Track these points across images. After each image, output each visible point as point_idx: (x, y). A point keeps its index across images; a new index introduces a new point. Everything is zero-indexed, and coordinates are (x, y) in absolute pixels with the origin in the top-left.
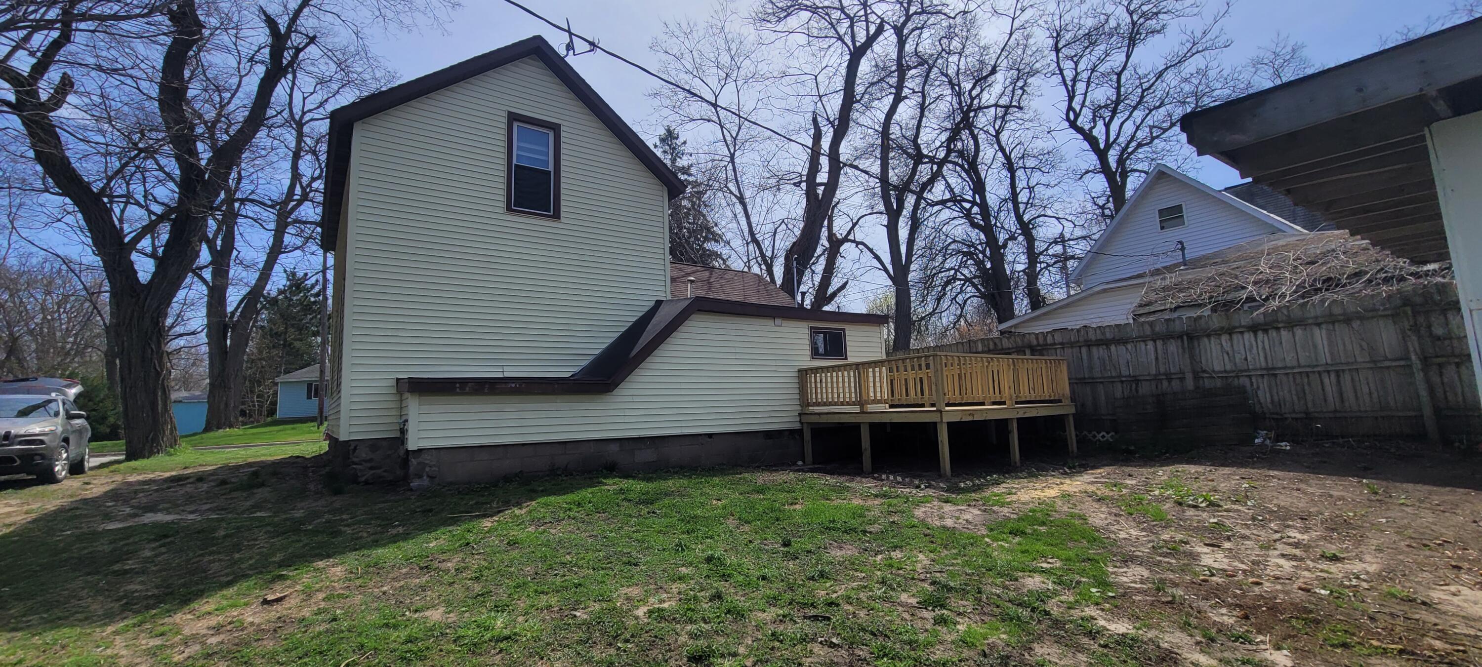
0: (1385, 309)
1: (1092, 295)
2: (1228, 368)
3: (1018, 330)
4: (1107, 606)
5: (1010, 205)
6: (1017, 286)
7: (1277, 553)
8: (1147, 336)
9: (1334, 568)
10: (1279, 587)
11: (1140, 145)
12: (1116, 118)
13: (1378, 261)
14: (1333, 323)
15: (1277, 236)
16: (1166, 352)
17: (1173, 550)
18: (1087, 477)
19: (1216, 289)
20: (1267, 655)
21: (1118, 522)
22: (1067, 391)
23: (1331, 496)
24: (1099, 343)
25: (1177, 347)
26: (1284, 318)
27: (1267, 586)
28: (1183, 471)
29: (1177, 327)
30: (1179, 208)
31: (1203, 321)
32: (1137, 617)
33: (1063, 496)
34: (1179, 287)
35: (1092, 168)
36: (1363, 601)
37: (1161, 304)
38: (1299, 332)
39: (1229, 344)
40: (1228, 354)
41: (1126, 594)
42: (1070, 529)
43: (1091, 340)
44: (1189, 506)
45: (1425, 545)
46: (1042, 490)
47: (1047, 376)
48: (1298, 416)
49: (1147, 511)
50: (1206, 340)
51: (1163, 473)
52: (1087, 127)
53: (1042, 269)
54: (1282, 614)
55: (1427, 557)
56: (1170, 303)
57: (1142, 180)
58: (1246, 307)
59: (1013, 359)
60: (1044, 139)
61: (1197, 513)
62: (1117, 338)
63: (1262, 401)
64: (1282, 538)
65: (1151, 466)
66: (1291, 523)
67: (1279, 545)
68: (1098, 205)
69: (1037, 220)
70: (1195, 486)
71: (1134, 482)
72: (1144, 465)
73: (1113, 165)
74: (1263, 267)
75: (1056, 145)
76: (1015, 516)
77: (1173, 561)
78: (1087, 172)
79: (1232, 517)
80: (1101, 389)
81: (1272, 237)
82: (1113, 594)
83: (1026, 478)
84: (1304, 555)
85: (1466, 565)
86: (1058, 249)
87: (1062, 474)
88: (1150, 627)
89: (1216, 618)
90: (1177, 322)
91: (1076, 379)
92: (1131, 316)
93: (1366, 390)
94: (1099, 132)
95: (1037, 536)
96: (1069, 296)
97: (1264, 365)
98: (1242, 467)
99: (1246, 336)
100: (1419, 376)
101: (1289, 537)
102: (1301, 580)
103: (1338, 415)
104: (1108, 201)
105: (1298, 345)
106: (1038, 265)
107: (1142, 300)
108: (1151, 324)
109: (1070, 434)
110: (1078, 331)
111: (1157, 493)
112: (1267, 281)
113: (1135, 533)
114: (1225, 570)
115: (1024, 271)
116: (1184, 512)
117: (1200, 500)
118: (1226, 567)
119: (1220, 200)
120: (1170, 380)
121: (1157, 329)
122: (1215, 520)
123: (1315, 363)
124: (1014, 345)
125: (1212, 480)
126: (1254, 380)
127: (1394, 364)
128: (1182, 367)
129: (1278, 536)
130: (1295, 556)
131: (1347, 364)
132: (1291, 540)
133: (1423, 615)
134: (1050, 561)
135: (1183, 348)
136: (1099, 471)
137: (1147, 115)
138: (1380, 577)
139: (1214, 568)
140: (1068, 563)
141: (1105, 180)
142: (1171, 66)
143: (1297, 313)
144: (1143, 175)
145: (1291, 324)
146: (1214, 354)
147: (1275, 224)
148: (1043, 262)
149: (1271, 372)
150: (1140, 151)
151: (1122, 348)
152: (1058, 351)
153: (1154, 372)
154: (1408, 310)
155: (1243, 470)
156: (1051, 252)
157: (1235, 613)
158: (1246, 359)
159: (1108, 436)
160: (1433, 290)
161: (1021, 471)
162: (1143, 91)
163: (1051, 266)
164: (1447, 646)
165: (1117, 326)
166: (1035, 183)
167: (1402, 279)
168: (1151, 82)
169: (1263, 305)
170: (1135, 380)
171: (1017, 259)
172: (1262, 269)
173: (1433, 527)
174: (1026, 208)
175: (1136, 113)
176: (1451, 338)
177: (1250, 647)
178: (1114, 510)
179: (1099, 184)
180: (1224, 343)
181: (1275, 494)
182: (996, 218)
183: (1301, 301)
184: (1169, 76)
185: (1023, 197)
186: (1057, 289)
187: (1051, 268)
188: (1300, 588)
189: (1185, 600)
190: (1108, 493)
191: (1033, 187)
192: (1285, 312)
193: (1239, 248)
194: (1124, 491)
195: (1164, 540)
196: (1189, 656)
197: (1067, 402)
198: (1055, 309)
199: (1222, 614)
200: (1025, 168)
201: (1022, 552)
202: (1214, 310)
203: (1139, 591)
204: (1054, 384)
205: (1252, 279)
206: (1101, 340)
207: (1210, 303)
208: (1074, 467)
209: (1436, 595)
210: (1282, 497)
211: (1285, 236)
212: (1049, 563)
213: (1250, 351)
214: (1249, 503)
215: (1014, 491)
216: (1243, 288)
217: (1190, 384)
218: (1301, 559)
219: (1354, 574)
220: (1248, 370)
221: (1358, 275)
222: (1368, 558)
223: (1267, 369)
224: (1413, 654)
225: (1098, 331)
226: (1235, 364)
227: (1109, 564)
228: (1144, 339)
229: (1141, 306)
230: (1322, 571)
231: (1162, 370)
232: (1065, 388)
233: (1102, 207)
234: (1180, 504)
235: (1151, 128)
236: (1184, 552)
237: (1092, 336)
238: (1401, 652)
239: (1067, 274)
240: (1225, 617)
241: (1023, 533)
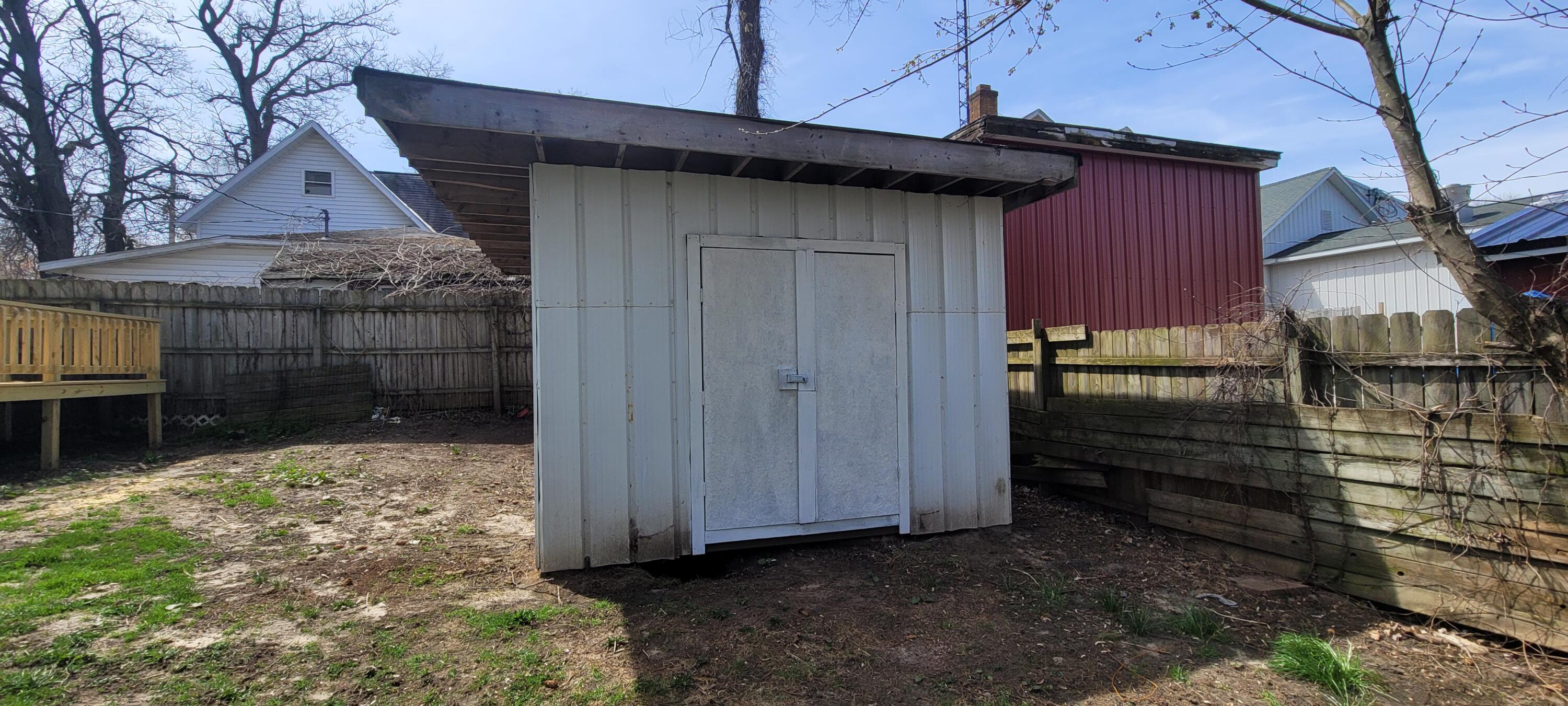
0: (481, 306)
1: (209, 247)
2: (357, 346)
3: (78, 275)
4: (190, 620)
5: (88, 96)
6: (83, 213)
7: (381, 517)
8: (277, 305)
9: (425, 521)
10: (380, 547)
11: (292, 93)
12: (267, 49)
13: (481, 267)
14: (446, 312)
15: (413, 229)
16: (295, 325)
17: (281, 535)
18: (174, 471)
19: (356, 266)
20: (365, 613)
21: (214, 518)
22: (157, 363)
23: (427, 460)
24: (212, 306)
25: (308, 319)
26: (412, 304)
27: (371, 549)
28: (298, 452)
29: (312, 298)
30: (326, 176)
31: (338, 298)
32: (230, 621)
33: (134, 499)
34: (318, 258)
35: (228, 94)
36: (443, 542)
37: (297, 273)
38: (420, 316)
39: (360, 324)
40: (358, 332)
41: (218, 598)
42: (140, 540)
43: (201, 301)
44: (302, 487)
45: (485, 489)
46: (98, 496)
47: (126, 342)
48: (411, 393)
49: (253, 500)
50: (339, 316)
51: (276, 457)
52: (228, 41)
53: (132, 201)
54: (381, 571)
55: (485, 498)
56: (307, 272)
57: (290, 133)
58: (380, 288)
59: (65, 314)
60: (161, 27)
61: (310, 493)
62: (238, 302)
63: (383, 379)
64: (387, 502)
65: (262, 451)
66: (395, 488)
67: (384, 510)
68: (230, 142)
69: (134, 132)
70: (310, 466)
71: (239, 470)
72: (255, 450)
73: (258, 103)
74: (399, 254)
75: (179, 44)
76: (41, 540)
77: (280, 547)
78: (221, 96)
79: (344, 491)
80: (208, 362)
81: (409, 229)
82: (200, 604)
83: (68, 483)
84: (402, 514)
85: (506, 499)
86: (164, 180)
87: (134, 471)
88: (244, 627)
89: (321, 594)
90: (312, 294)
91: (173, 348)
92: (258, 282)
93: (461, 371)
94: (244, 53)
95: (81, 561)
96: (172, 243)
97: (389, 345)
98: (358, 442)
99: (377, 316)
100: (495, 360)
101: (392, 501)
102: (399, 537)
103: (440, 391)
104: (245, 143)
105: (419, 329)
106: (128, 194)
107: (274, 264)
108: (283, 292)
109: (154, 420)
110: (184, 287)
111: (267, 478)
112: (402, 268)
113: (236, 526)
114: (333, 544)
115: (100, 196)
116: (296, 493)
117: (314, 479)
118: (334, 540)
119: (369, 181)
120: (296, 354)
121: (289, 298)
122: (328, 497)
123: (429, 346)
124: (70, 294)
125: (328, 458)
126: (379, 359)
127: (483, 350)
128: (311, 342)
129: (383, 501)
130: (396, 516)
131: (452, 348)
132: (394, 503)
133: (481, 541)
134: (103, 587)
135: (315, 322)
136: (192, 462)
137: (306, 63)
138: (456, 520)
139: (322, 545)
140: (133, 583)
141: (244, 115)
142: (338, 23)
143: (421, 300)
144: (291, 127)
145: (417, 309)
146: (345, 333)
147: (413, 219)
148: (136, 192)
149: (393, 353)
150: (292, 99)
151: (243, 316)
152: (149, 311)
153: (279, 346)
154: (495, 308)
155: (358, 445)
156: (151, 181)
157: (339, 583)
158: (374, 339)
159: (210, 421)
160: (511, 296)
161: (60, 475)
162: (305, 34)
163: (150, 199)
164: (492, 560)
165: (241, 289)
166: (137, 81)
167: (494, 285)
168: (315, 29)
169: (395, 289)
170: (256, 354)
171: (90, 176)
172: (398, 256)
173: (491, 475)
174: (116, 110)
175: (292, 54)
176: (516, 334)
177: (350, 611)
178: (210, 506)
179: (236, 118)
180: (356, 322)
181: (384, 464)
182: (57, 106)
183: (426, 290)
184: (336, 31)
185: (113, 92)
186: (154, 233)
187: (148, 203)
188: (398, 544)
189: (289, 585)
190: (203, 486)
191: (133, 85)
192: (412, 298)
193: (381, 232)
194: (226, 481)
195: (271, 528)
196: (287, 642)
197: (156, 377)
198: (150, 256)
199: (327, 588)
200: (122, 53)
201: (50, 588)
202: (351, 287)
203: (234, 591)
204: (137, 354)
205: (389, 263)
206: (217, 302)
207: (348, 279)
208: (155, 461)
209: (488, 525)
210: (389, 466)
211: (419, 232)
212: (100, 591)
213: (379, 331)
214: (361, 476)
215: (42, 504)
216: (381, 270)
217: (317, 359)
218: (401, 518)
219: (438, 521)
220: (375, 349)
221: (467, 275)
222: (448, 506)
223: (391, 349)
224: (472, 572)
225: (213, 291)
226: (364, 343)
227: (196, 570)
228: (272, 308)
229: (272, 270)
230: (415, 525)
231: (289, 344)
232: (153, 359)
233: (237, 147)
234: (293, 486)
235: (308, 79)
236: (293, 535)
237: (203, 296)
238: (465, 574)
239: (173, 216)
240: (330, 590)
241: (54, 561)
